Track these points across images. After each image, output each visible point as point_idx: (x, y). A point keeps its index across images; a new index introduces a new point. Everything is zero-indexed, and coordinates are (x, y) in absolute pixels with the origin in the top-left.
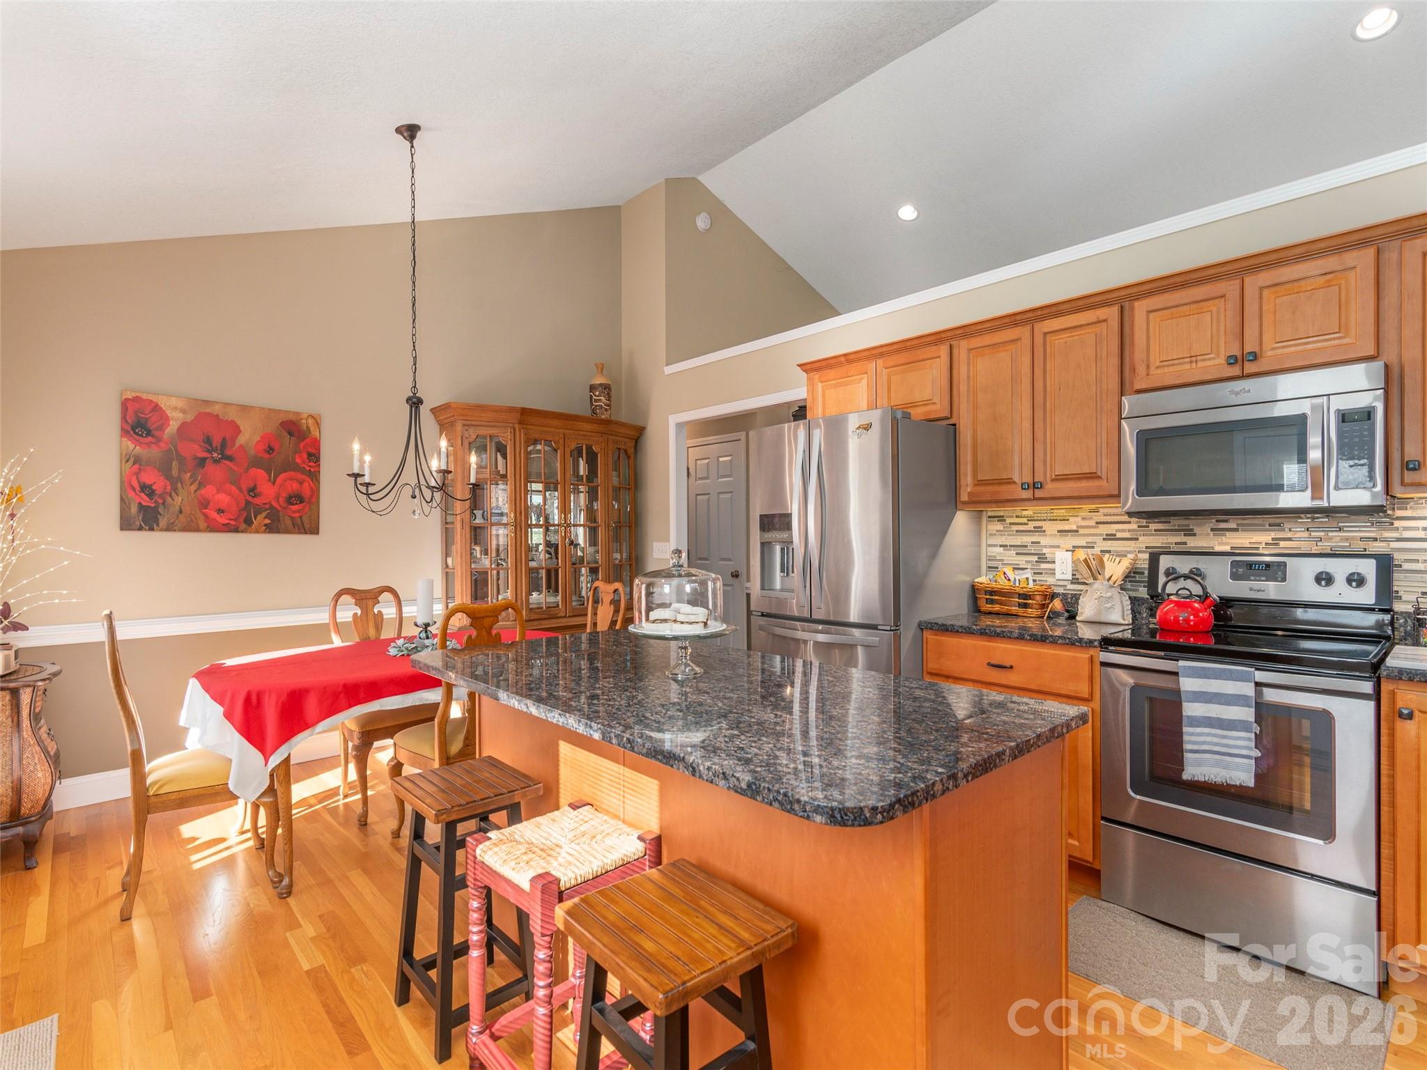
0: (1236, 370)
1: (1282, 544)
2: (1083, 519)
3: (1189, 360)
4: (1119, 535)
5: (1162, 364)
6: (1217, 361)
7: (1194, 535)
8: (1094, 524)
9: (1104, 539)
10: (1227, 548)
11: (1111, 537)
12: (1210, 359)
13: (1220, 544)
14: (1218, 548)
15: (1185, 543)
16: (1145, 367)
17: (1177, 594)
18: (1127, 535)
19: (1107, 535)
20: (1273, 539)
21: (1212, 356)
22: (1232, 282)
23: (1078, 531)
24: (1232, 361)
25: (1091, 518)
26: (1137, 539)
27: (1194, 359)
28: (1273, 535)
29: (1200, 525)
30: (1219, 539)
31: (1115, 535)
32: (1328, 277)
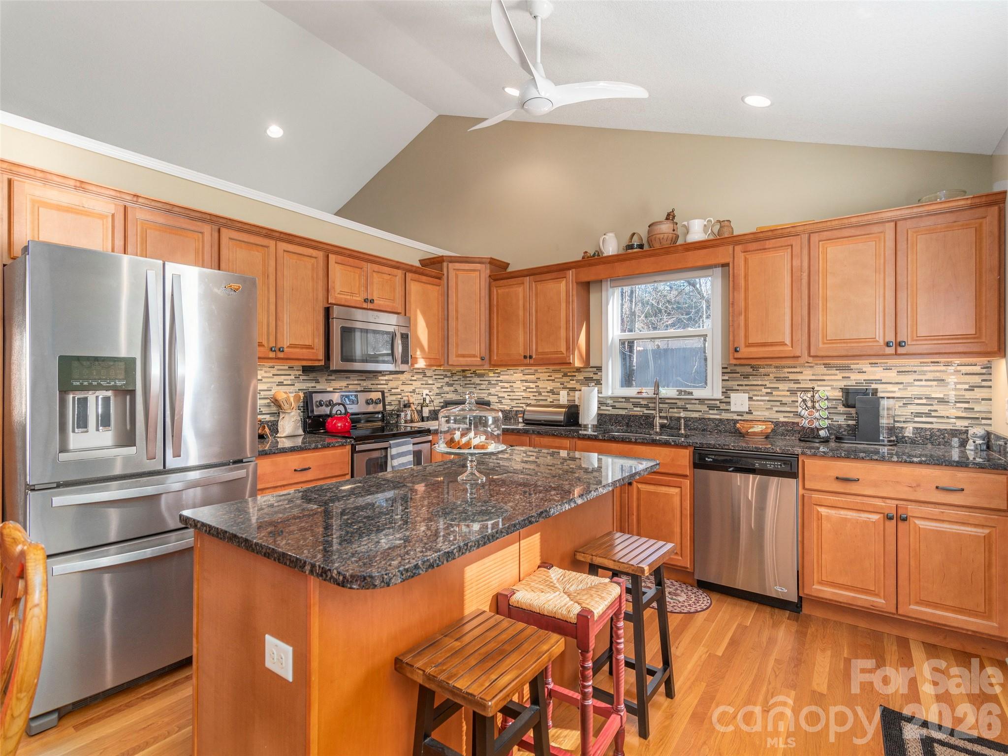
0: (366, 305)
2: (265, 372)
3: (349, 294)
4: (285, 383)
5: (340, 292)
7: (319, 382)
8: (271, 375)
9: (277, 385)
11: (280, 384)
12: (358, 297)
15: (315, 387)
16: (334, 291)
18: (289, 382)
19: (279, 382)
20: (347, 385)
23: (262, 380)
24: (365, 300)
25: (270, 372)
26: (294, 385)
27: (352, 294)
28: (347, 383)
29: (322, 377)
30: (328, 385)
31: (283, 382)
32: (391, 276)
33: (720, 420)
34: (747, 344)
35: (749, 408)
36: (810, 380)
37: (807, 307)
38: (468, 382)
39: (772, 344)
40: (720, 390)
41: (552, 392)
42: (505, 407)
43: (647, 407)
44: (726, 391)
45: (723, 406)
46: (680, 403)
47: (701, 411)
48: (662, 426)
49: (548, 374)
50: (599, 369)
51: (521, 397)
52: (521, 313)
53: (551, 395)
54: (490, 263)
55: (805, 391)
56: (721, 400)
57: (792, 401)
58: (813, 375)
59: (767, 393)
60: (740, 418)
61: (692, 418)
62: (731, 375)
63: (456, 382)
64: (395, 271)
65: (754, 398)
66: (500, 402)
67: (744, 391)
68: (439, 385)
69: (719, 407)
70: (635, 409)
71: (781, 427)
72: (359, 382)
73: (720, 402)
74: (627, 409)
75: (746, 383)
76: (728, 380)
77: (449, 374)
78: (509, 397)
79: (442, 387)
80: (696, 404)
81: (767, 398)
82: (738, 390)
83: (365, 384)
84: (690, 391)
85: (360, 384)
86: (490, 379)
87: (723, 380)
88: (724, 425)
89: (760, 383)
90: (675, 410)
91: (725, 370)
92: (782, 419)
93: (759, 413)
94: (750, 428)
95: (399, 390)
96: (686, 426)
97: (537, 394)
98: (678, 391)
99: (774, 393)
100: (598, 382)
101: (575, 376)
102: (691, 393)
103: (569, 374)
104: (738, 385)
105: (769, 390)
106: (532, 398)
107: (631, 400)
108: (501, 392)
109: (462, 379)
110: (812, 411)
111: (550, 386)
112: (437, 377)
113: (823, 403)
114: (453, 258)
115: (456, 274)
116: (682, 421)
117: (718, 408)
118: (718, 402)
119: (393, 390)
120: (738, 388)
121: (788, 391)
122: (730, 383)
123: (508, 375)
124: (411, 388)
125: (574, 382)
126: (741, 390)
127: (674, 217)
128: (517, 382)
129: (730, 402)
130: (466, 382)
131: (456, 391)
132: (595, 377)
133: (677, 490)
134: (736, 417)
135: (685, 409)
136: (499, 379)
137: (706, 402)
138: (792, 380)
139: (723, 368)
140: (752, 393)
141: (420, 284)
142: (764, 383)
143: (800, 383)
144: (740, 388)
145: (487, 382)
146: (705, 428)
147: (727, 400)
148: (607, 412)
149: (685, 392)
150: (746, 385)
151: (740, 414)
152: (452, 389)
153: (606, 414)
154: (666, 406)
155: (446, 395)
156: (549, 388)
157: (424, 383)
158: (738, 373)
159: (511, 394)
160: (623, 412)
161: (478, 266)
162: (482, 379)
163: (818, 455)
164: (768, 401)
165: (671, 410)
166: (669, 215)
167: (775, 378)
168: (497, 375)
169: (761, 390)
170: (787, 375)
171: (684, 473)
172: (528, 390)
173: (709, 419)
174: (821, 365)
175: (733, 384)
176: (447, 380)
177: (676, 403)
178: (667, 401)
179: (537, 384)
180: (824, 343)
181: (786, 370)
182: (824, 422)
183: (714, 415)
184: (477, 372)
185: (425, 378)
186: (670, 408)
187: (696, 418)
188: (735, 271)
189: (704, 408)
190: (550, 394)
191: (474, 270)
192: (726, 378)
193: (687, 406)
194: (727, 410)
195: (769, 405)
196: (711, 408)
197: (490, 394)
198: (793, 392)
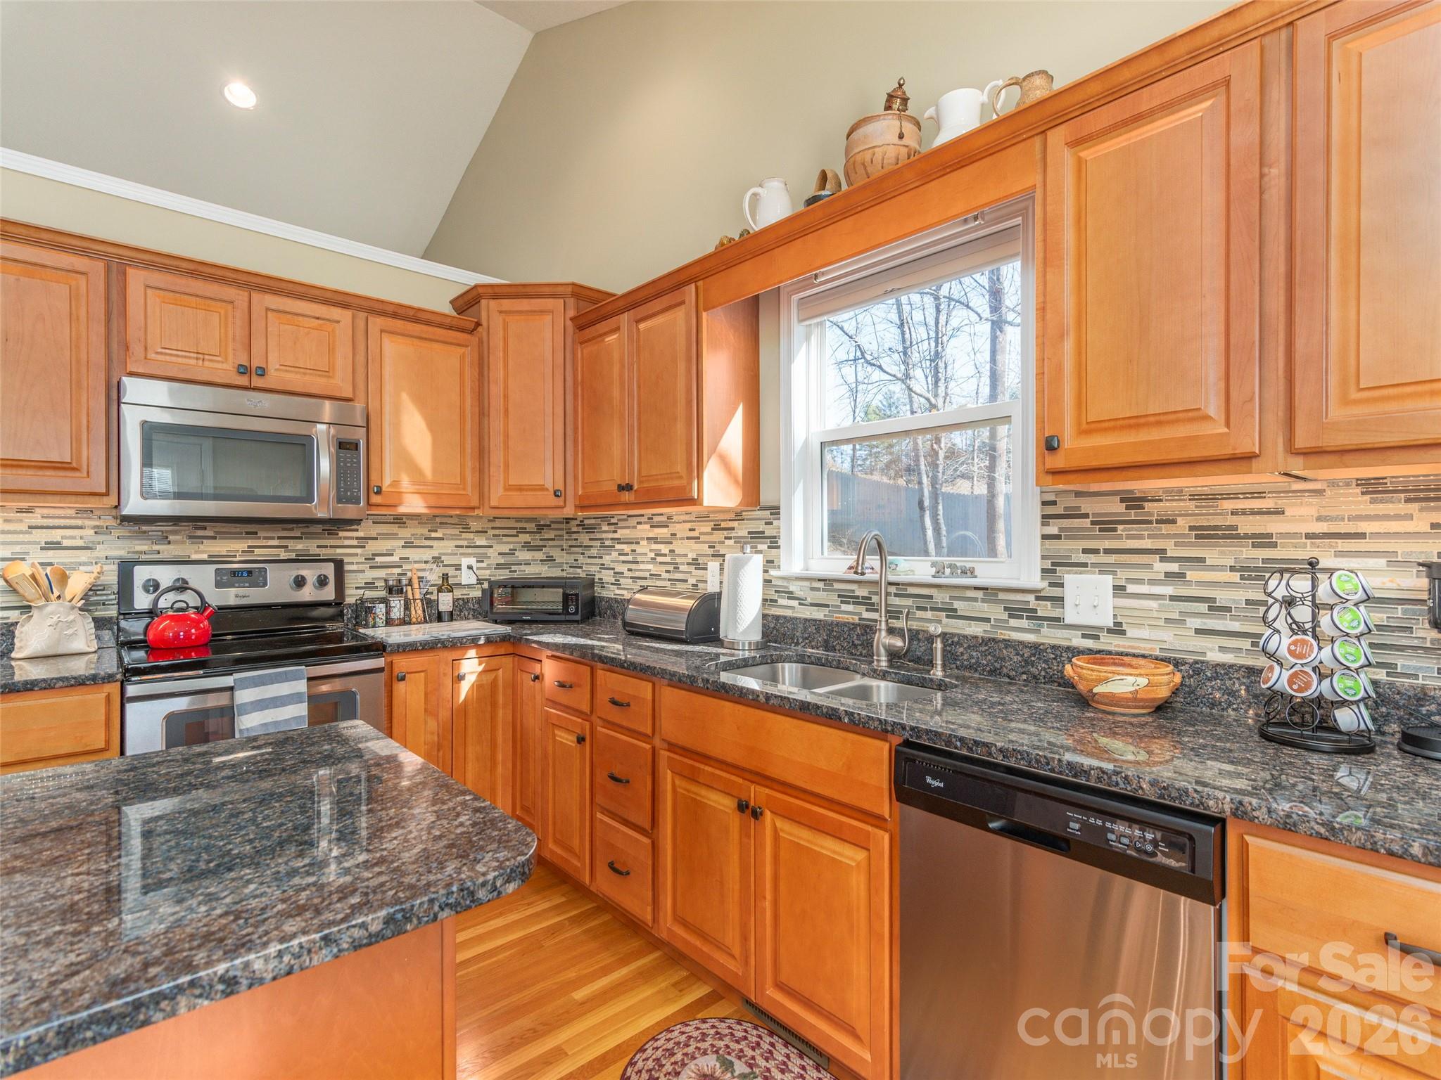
0: (243, 381)
1: (257, 551)
3: (195, 355)
5: (164, 351)
6: (225, 366)
7: (169, 543)
10: (204, 557)
12: (218, 362)
13: (196, 552)
14: (194, 557)
16: (142, 349)
17: (172, 608)
20: (249, 547)
21: (219, 359)
22: (241, 293)
24: (242, 370)
27: (201, 356)
28: (251, 543)
29: (175, 532)
30: (196, 547)
32: (320, 322)
33: (1036, 647)
34: (1084, 426)
35: (1115, 615)
36: (1308, 536)
37: (1282, 284)
38: (574, 543)
39: (1160, 421)
40: (1037, 564)
41: (696, 564)
42: (624, 592)
43: (867, 603)
44: (1054, 567)
45: (1045, 609)
46: (940, 597)
47: (988, 620)
48: (893, 655)
49: (689, 525)
50: (775, 510)
51: (647, 574)
52: (616, 393)
53: (694, 571)
54: (574, 295)
55: (1287, 569)
56: (1039, 591)
57: (1248, 602)
58: (1319, 519)
59: (1167, 574)
60: (1089, 644)
61: (965, 637)
62: (1066, 523)
63: (551, 543)
64: (336, 313)
65: (1131, 588)
66: (617, 583)
67: (1103, 569)
68: (506, 548)
69: (1035, 611)
70: (844, 607)
71: (1210, 679)
72: (284, 542)
73: (1038, 598)
74: (827, 606)
75: (1108, 544)
76: (1058, 537)
77: (531, 526)
78: (630, 574)
79: (512, 552)
80: (975, 600)
81: (1168, 590)
82: (1085, 565)
83: (300, 547)
84: (968, 565)
85: (287, 547)
86: (604, 536)
87: (1045, 537)
88: (1046, 662)
89: (1147, 544)
90: (929, 614)
91: (1050, 510)
92: (1214, 656)
93: (1144, 633)
94: (1100, 681)
95: (395, 559)
96: (949, 657)
97: (671, 568)
98: (934, 564)
99: (1190, 575)
100: (774, 543)
101: (733, 529)
102: (971, 572)
103: (723, 525)
104: (1085, 551)
105: (1174, 567)
106: (665, 575)
107: (836, 586)
108: (618, 562)
109: (566, 536)
110: (1304, 642)
111: (690, 550)
112: (497, 532)
113: (1348, 617)
114: (497, 290)
115: (504, 320)
116: (938, 645)
117: (1032, 615)
118: (1031, 598)
119: (378, 559)
120: (1083, 558)
121: (1232, 569)
122: (1063, 546)
123: (628, 527)
124: (427, 554)
125: (731, 542)
126: (1094, 565)
127: (905, 100)
128: (642, 543)
129: (1062, 599)
130: (571, 543)
131: (550, 559)
132: (769, 531)
133: (861, 855)
134: (1078, 641)
135: (952, 613)
136: (616, 536)
137: (1002, 596)
138: (1246, 536)
139: (1044, 503)
140: (1123, 574)
141: (408, 340)
142: (1159, 544)
143: (1274, 545)
144: (1091, 559)
145: (598, 543)
146: (997, 665)
147: (1055, 592)
148: (789, 613)
149: (953, 567)
150: (1107, 551)
151: (1090, 632)
152: (540, 555)
153: (785, 617)
154: (909, 602)
155: (523, 567)
156: (691, 555)
157: (465, 543)
158: (1086, 516)
159: (633, 566)
160: (819, 614)
161: (549, 303)
162: (592, 536)
163: (1302, 828)
164: (1173, 598)
165: (919, 614)
166: (891, 97)
167: (1192, 528)
168: (612, 528)
169: (1150, 566)
170: (1231, 520)
171: (876, 810)
172: (659, 559)
173: (1008, 643)
174: (1348, 484)
175: (1072, 548)
176: (525, 538)
177: (931, 597)
178: (911, 590)
179: (671, 547)
180: (1346, 401)
181: (1229, 505)
182: (1349, 683)
183: (1021, 632)
184: (586, 522)
185: (464, 535)
186: (919, 608)
187: (976, 637)
188: (1049, 208)
189: (997, 612)
190: (692, 568)
191: (543, 312)
192: (1053, 530)
193: (957, 605)
194: (1056, 621)
195: (1174, 611)
196: (1015, 612)
197: (603, 567)
198: (1249, 573)
